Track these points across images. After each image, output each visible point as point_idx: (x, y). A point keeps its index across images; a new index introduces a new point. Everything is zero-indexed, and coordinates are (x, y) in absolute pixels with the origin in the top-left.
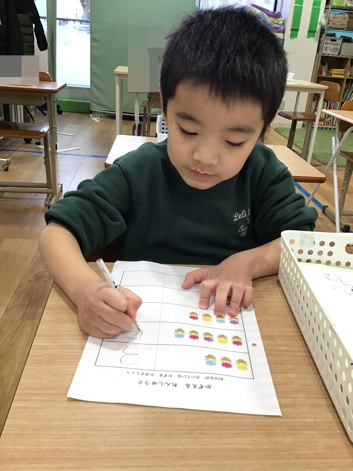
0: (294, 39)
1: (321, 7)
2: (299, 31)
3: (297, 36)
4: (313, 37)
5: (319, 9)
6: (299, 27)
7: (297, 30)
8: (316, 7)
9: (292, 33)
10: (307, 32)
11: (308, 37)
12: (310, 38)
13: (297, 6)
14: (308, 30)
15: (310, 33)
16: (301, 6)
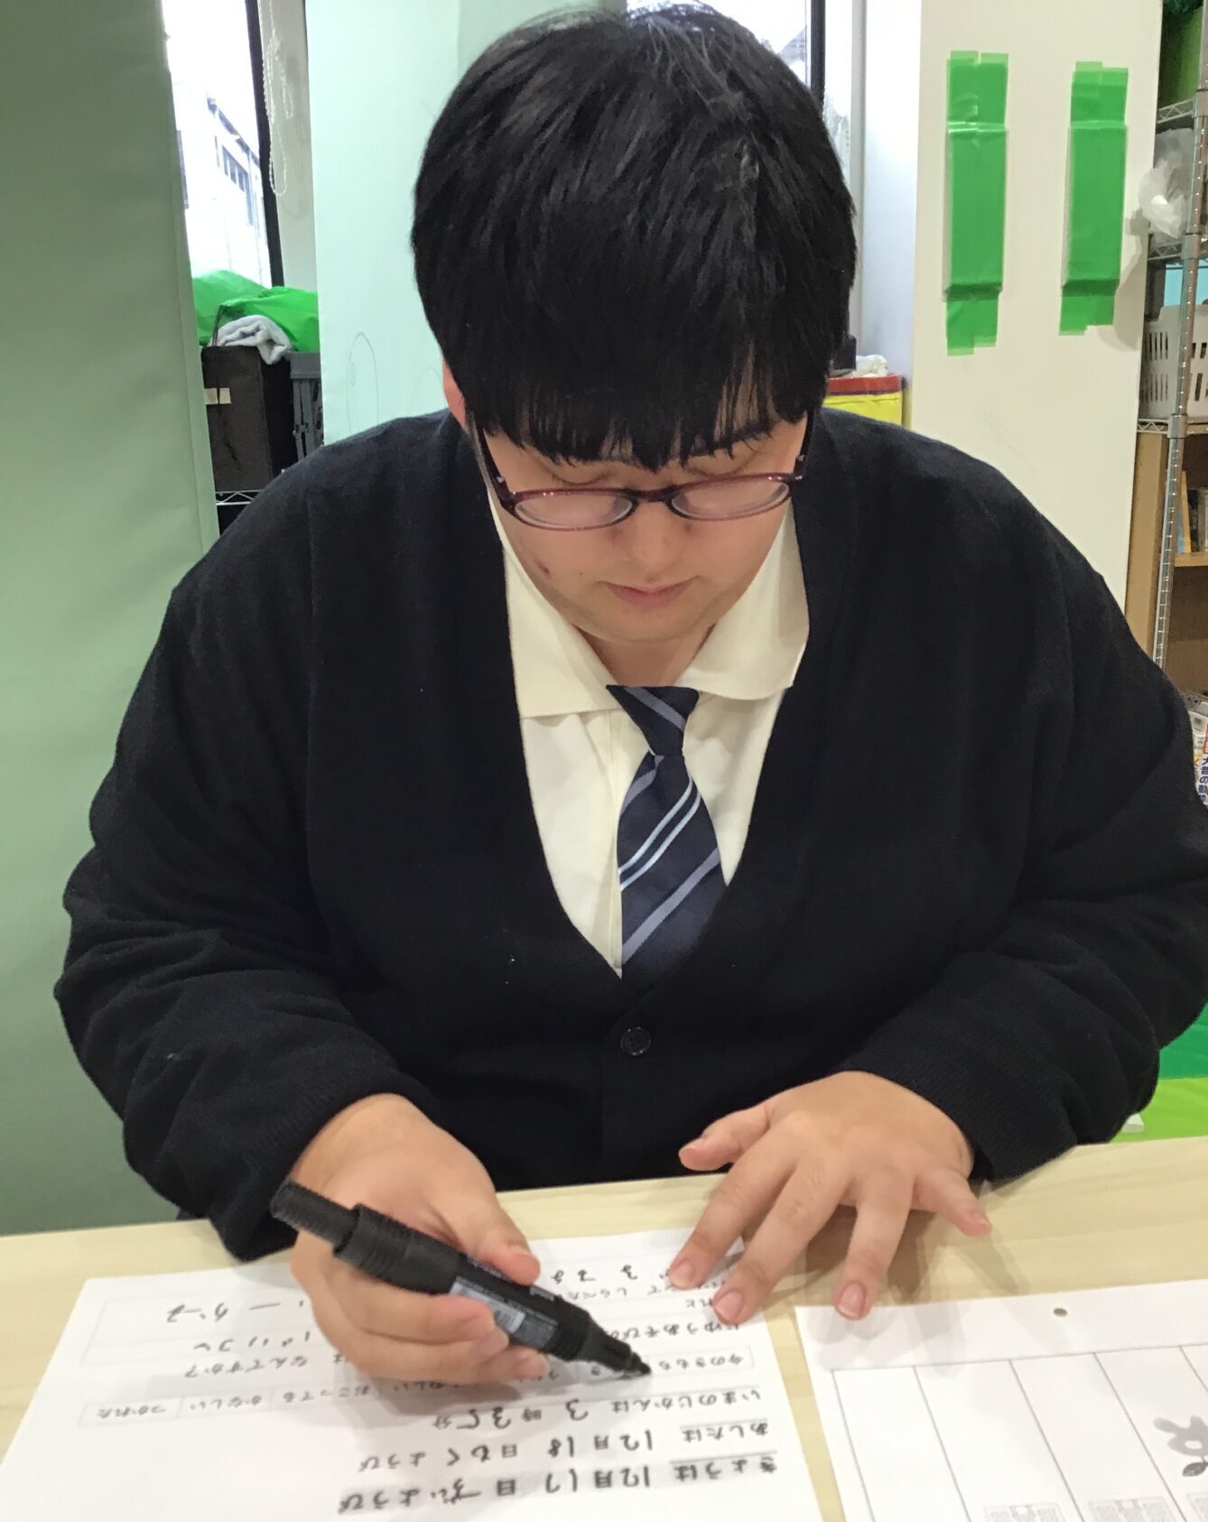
0: (976, 349)
1: (1128, 120)
2: (1001, 296)
3: (993, 332)
4: (1105, 317)
5: (1122, 134)
6: (999, 269)
7: (991, 291)
8: (1093, 124)
9: (961, 311)
10: (1060, 291)
11: (1071, 322)
12: (1080, 328)
13: (972, 135)
14: (1064, 283)
15: (1080, 299)
16: (993, 128)
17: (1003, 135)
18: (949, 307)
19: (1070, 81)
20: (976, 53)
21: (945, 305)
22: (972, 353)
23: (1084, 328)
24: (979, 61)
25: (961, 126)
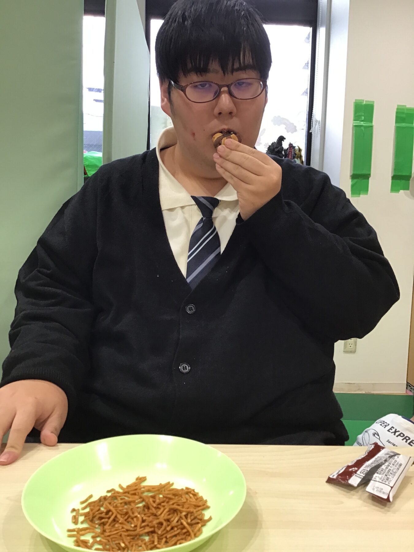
0: (361, 196)
2: (370, 179)
3: (367, 190)
4: (406, 188)
5: (413, 128)
6: (369, 170)
7: (367, 177)
8: (403, 125)
9: (356, 183)
10: (390, 178)
11: (394, 188)
12: (398, 191)
13: (361, 126)
14: (392, 175)
15: (398, 182)
16: (368, 124)
17: (372, 126)
18: (352, 181)
19: (395, 110)
20: (364, 100)
21: (350, 180)
22: (359, 197)
23: (399, 191)
24: (365, 103)
25: (358, 123)
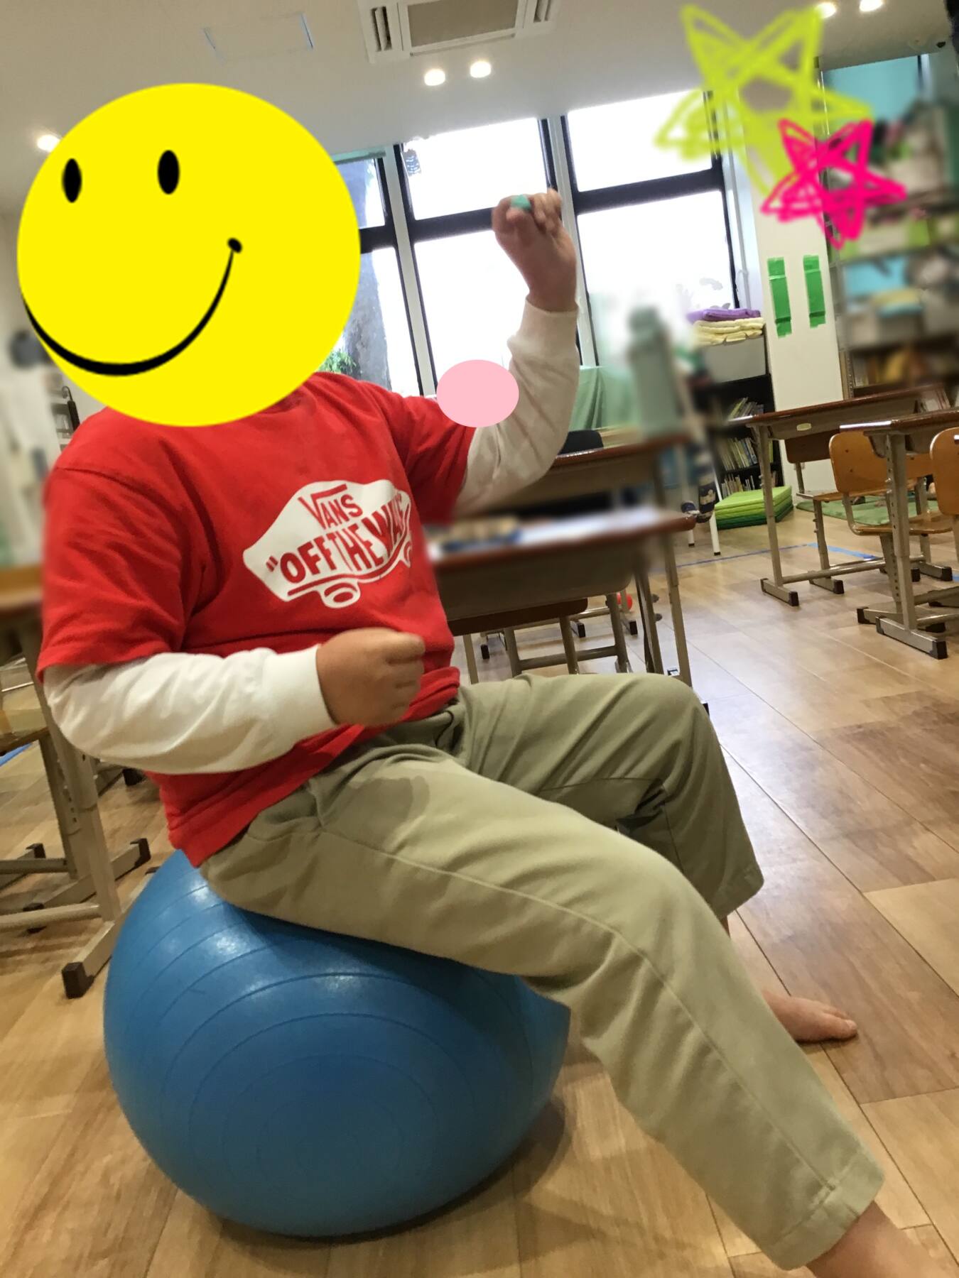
0: (786, 336)
1: (821, 269)
2: (791, 321)
3: (790, 330)
4: (823, 322)
5: (819, 272)
6: (789, 312)
7: (788, 319)
8: (811, 271)
9: (781, 326)
10: (808, 317)
11: (813, 324)
12: (816, 325)
13: (775, 280)
14: (809, 314)
15: (815, 318)
16: (783, 277)
17: (785, 279)
18: (776, 325)
19: (802, 261)
20: (774, 258)
24: (776, 260)
25: (773, 278)
